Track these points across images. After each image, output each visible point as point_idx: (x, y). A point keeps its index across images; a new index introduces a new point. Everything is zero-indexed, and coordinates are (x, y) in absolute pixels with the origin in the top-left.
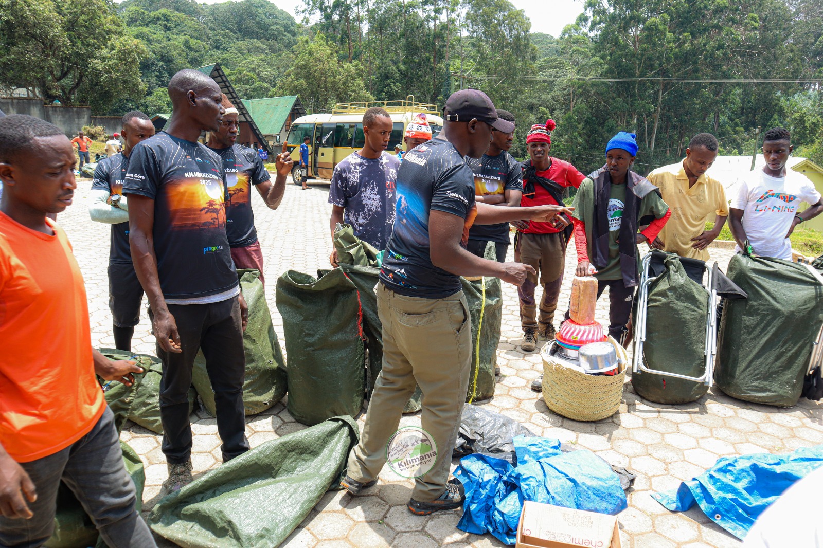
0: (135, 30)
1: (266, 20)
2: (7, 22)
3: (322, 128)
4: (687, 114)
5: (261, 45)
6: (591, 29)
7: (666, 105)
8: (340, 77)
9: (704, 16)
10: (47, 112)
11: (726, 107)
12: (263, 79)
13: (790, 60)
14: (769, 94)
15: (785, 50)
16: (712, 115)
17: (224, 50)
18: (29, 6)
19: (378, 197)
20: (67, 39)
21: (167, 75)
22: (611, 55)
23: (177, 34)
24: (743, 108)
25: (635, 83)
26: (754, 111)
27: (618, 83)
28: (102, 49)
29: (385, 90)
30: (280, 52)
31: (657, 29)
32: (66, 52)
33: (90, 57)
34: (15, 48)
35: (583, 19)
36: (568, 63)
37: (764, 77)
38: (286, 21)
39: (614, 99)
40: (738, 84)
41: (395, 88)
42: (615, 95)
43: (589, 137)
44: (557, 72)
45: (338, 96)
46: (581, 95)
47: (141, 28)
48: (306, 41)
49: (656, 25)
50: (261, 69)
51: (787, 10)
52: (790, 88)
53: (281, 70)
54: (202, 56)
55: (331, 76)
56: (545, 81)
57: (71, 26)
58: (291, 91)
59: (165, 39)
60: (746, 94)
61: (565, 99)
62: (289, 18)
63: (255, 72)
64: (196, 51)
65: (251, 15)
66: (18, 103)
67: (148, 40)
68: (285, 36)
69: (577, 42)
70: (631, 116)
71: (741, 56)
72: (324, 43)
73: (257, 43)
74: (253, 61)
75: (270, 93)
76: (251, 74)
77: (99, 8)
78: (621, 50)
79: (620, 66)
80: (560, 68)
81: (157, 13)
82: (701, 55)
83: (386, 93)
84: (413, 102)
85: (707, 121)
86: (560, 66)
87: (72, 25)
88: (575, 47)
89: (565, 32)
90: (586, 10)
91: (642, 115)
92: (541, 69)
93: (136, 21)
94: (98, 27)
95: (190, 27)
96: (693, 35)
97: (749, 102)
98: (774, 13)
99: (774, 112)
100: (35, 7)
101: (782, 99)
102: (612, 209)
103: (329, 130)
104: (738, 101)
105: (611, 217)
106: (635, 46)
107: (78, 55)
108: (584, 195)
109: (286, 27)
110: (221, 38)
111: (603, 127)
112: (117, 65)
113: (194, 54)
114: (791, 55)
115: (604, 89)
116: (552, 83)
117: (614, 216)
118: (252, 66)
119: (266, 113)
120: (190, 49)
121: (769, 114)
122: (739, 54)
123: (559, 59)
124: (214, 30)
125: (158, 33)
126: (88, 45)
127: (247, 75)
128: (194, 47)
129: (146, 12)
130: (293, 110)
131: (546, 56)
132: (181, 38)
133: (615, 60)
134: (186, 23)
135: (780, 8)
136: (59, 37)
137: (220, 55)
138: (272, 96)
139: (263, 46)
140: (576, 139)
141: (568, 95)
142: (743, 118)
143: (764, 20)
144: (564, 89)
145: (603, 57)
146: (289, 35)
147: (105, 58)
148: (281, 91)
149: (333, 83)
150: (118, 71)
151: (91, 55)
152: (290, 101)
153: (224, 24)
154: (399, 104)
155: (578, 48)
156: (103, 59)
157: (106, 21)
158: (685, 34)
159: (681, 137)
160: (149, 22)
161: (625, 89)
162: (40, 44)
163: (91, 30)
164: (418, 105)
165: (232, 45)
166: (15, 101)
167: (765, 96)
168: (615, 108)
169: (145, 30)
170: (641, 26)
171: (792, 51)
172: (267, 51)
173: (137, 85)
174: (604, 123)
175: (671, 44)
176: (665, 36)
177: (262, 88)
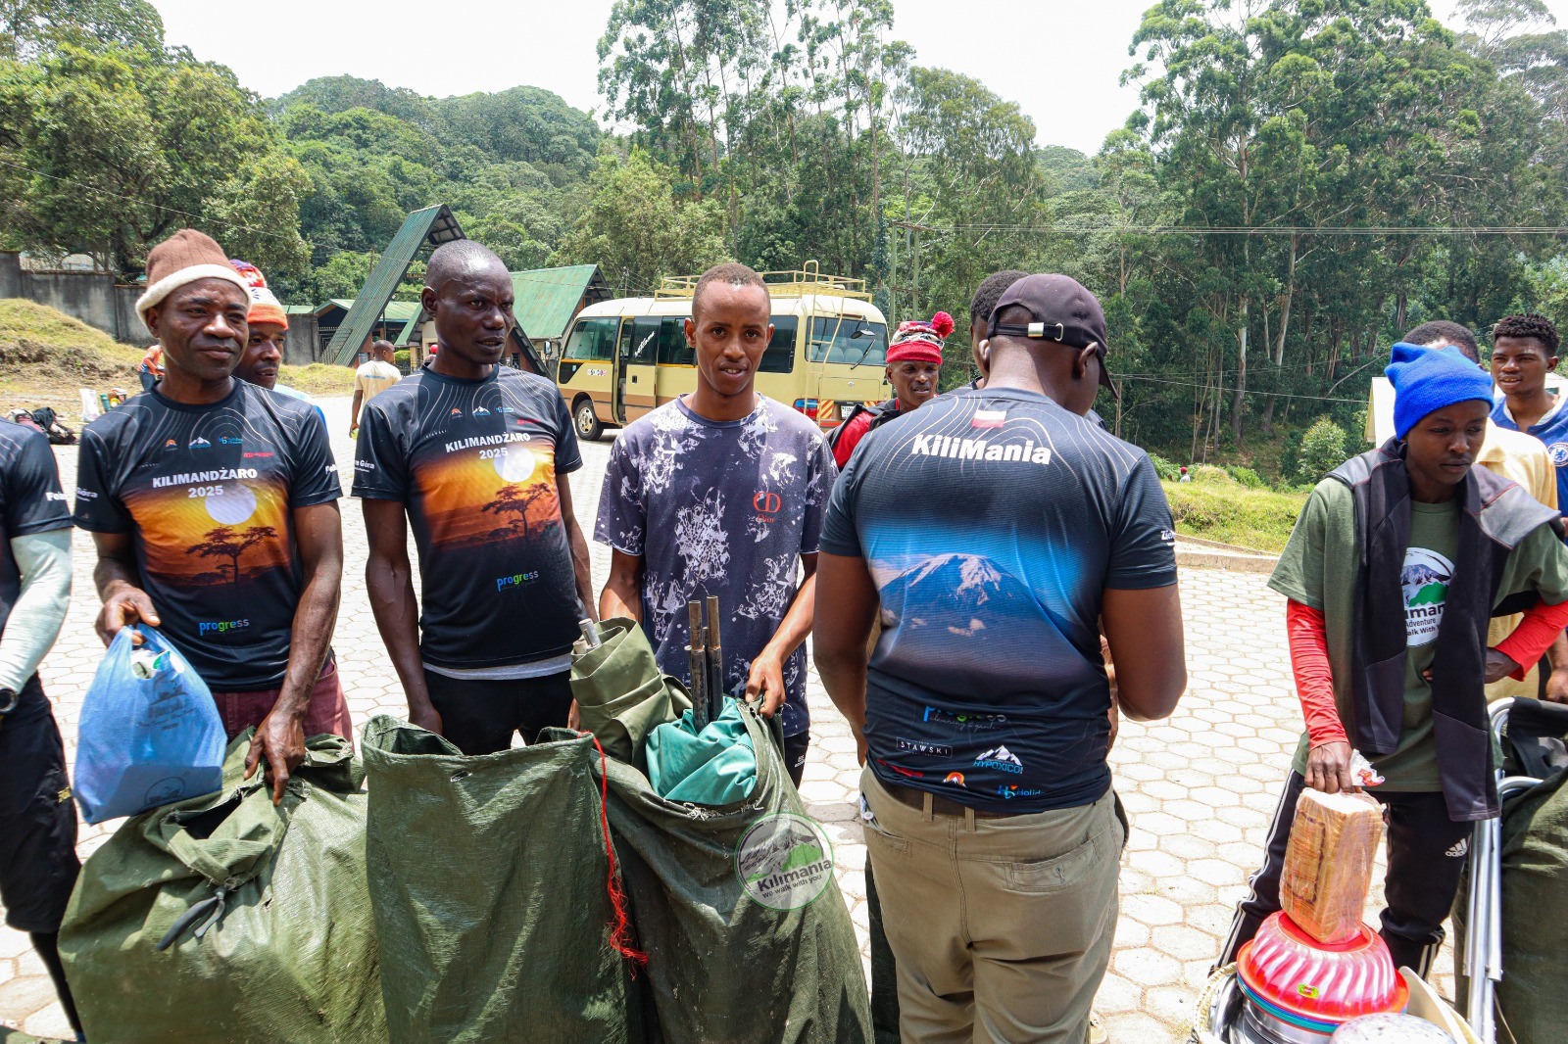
0: (301, 146)
1: (545, 125)
2: (56, 133)
3: (635, 326)
4: (1345, 296)
5: (535, 172)
6: (1155, 139)
7: (1306, 282)
8: (678, 229)
9: (1372, 113)
10: (121, 297)
11: (1420, 282)
12: (536, 235)
13: (1542, 195)
14: (1503, 257)
15: (1530, 176)
16: (1392, 299)
17: (466, 181)
18: (96, 103)
19: (722, 536)
20: (164, 162)
21: (359, 228)
22: (1195, 185)
23: (378, 153)
24: (1451, 286)
25: (1243, 237)
26: (1475, 291)
27: (1211, 238)
28: (227, 179)
29: (765, 253)
30: (569, 185)
31: (1283, 138)
32: (162, 185)
33: (205, 196)
34: (68, 181)
35: (1138, 121)
36: (1113, 202)
37: (1493, 224)
38: (581, 128)
39: (1202, 269)
40: (1443, 240)
41: (783, 249)
42: (1205, 262)
43: (1156, 340)
44: (1092, 219)
45: (675, 265)
46: (1140, 261)
47: (312, 141)
48: (614, 164)
49: (1281, 129)
50: (533, 216)
51: (1529, 103)
52: (1544, 246)
53: (569, 217)
54: (424, 192)
55: (659, 228)
56: (1069, 236)
57: (174, 139)
58: (587, 256)
59: (356, 163)
60: (1458, 258)
61: (1108, 270)
62: (587, 121)
63: (520, 221)
64: (413, 184)
65: (516, 118)
66: (66, 281)
67: (326, 164)
68: (580, 154)
69: (1130, 161)
70: (1235, 301)
71: (1446, 188)
72: (647, 166)
73: (528, 168)
74: (518, 201)
75: (547, 260)
76: (514, 225)
77: (227, 103)
78: (1214, 177)
79: (1214, 206)
80: (1097, 211)
81: (346, 115)
82: (1368, 185)
83: (767, 259)
84: (817, 274)
85: (1383, 310)
86: (1096, 208)
87: (176, 137)
88: (1128, 171)
89: (1109, 144)
90: (1145, 103)
91: (1258, 299)
92: (1061, 213)
93: (304, 130)
94: (224, 140)
95: (405, 141)
96: (1353, 148)
97: (1464, 273)
98: (1508, 108)
99: (1514, 291)
100: (107, 104)
101: (1528, 268)
102: (1412, 578)
103: (647, 330)
104: (1442, 273)
105: (1412, 603)
106: (1241, 169)
107: (183, 190)
108: (1322, 532)
109: (580, 138)
110: (461, 159)
111: (1182, 323)
112: (255, 209)
113: (409, 189)
114: (1542, 184)
115: (1183, 250)
116: (1082, 239)
117: (1420, 599)
118: (516, 210)
119: (537, 297)
120: (403, 179)
121: (1503, 295)
122: (1441, 181)
123: (1095, 194)
124: (448, 144)
125: (345, 151)
126: (203, 173)
127: (508, 227)
128: (411, 177)
129: (324, 114)
130: (588, 292)
131: (1070, 187)
132: (387, 160)
133: (1203, 195)
134: (398, 133)
135: (1517, 98)
136: (150, 158)
137: (457, 191)
138: (551, 265)
139: (539, 174)
140: (1131, 344)
141: (1116, 261)
142: (1453, 303)
143: (1487, 120)
144: (1108, 251)
145: (1182, 190)
146: (586, 154)
147: (233, 196)
148: (568, 257)
149: (664, 240)
150: (257, 220)
151: (207, 191)
152: (582, 275)
153: (467, 131)
154: (790, 279)
155: (1133, 172)
156: (231, 198)
157: (239, 128)
158: (1338, 148)
159: (1334, 341)
160: (330, 131)
161: (1223, 248)
162: (116, 173)
163: (210, 145)
164: (826, 279)
165: (479, 172)
166: (62, 278)
167: (1494, 262)
168: (1208, 287)
169: (321, 145)
170: (1252, 133)
171: (1544, 177)
172: (547, 182)
173: (291, 246)
174: (1184, 314)
175: (1310, 167)
176: (1299, 151)
177: (535, 250)
